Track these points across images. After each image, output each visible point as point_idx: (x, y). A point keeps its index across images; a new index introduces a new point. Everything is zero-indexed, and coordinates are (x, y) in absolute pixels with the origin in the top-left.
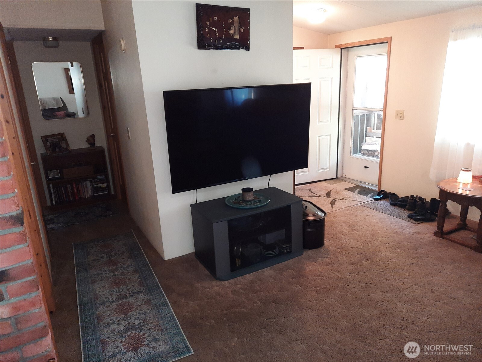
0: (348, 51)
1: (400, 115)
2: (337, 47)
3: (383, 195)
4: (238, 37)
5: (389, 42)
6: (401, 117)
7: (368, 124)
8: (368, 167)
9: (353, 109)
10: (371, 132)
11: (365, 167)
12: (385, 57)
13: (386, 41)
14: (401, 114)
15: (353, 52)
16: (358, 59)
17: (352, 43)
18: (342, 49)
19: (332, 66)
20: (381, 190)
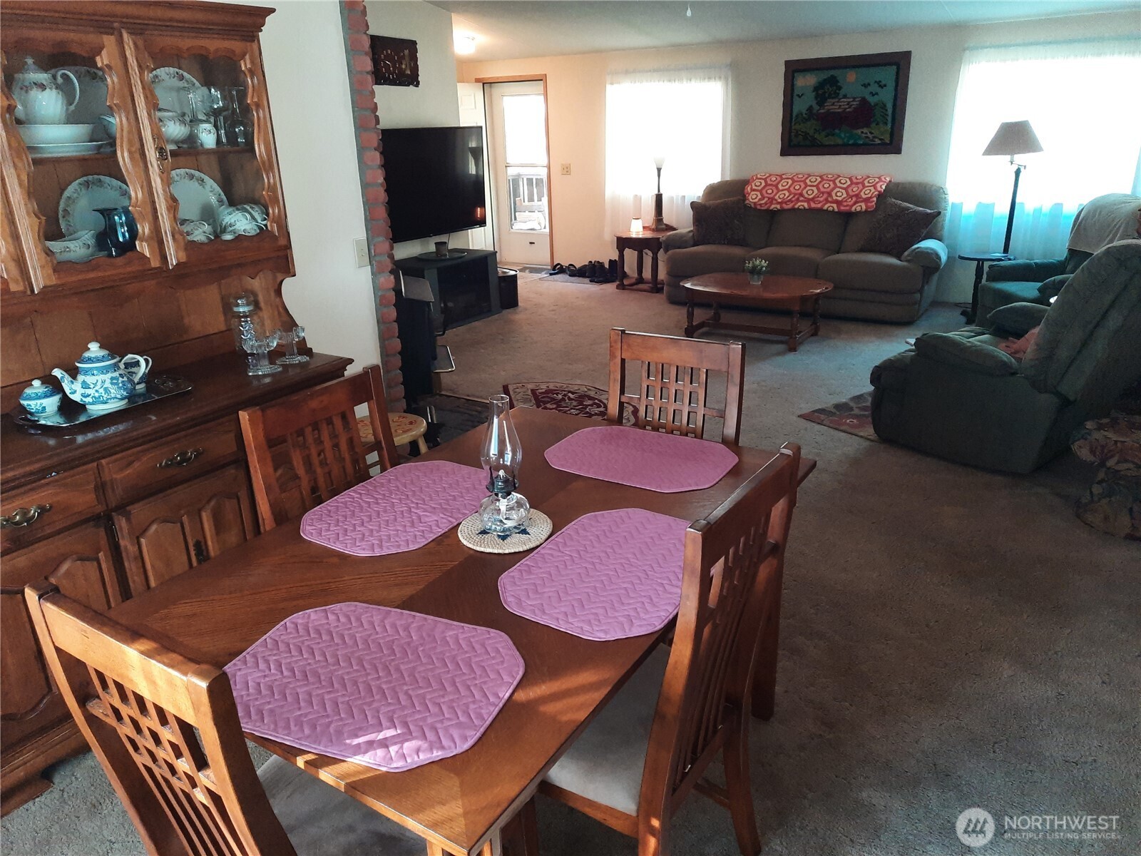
0: (491, 87)
1: (566, 170)
2: (478, 80)
3: (558, 270)
4: (409, 73)
5: (544, 79)
6: (567, 172)
7: (516, 194)
8: (534, 243)
9: (506, 166)
10: (521, 204)
11: (531, 243)
12: (542, 98)
13: (541, 79)
14: (567, 168)
15: (497, 90)
16: (505, 98)
17: (498, 78)
18: (484, 84)
19: (476, 108)
20: (555, 264)
